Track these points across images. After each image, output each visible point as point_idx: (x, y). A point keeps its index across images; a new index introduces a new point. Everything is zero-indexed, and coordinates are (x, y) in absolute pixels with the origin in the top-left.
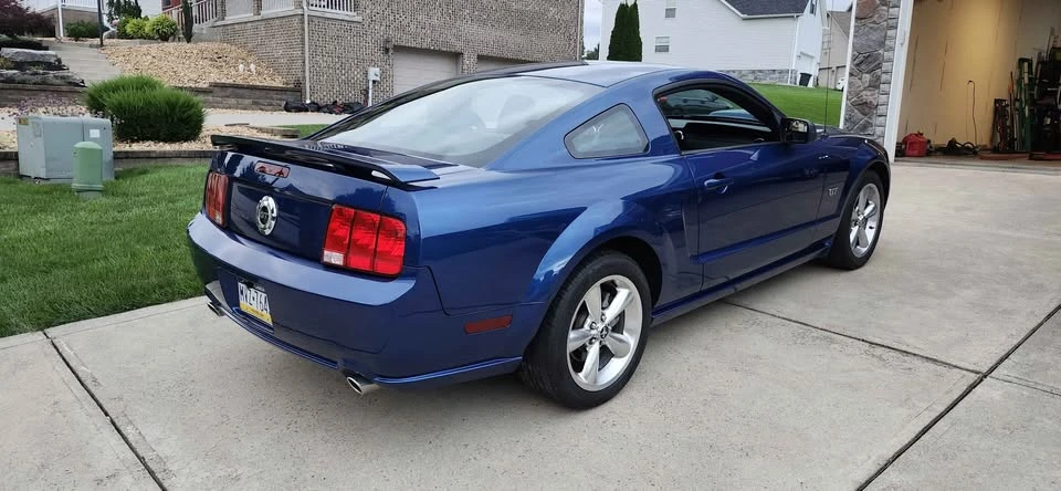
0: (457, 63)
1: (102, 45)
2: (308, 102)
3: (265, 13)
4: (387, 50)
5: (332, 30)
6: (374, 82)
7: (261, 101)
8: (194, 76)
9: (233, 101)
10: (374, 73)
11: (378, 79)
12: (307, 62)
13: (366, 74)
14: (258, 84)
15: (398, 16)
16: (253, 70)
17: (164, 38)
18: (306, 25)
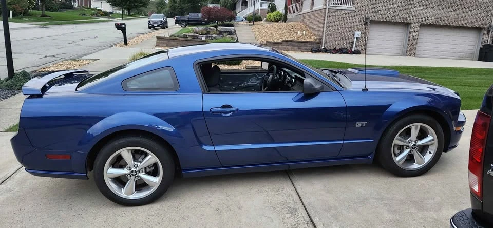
0: (408, 27)
1: (253, 24)
2: (323, 48)
3: (314, 8)
4: (366, 23)
5: (339, 14)
6: (357, 38)
7: (302, 48)
8: (278, 37)
9: (290, 48)
10: (358, 34)
11: (359, 37)
12: (325, 30)
13: (354, 34)
14: (303, 40)
15: (375, 6)
16: (304, 34)
17: (277, 21)
18: (327, 13)
